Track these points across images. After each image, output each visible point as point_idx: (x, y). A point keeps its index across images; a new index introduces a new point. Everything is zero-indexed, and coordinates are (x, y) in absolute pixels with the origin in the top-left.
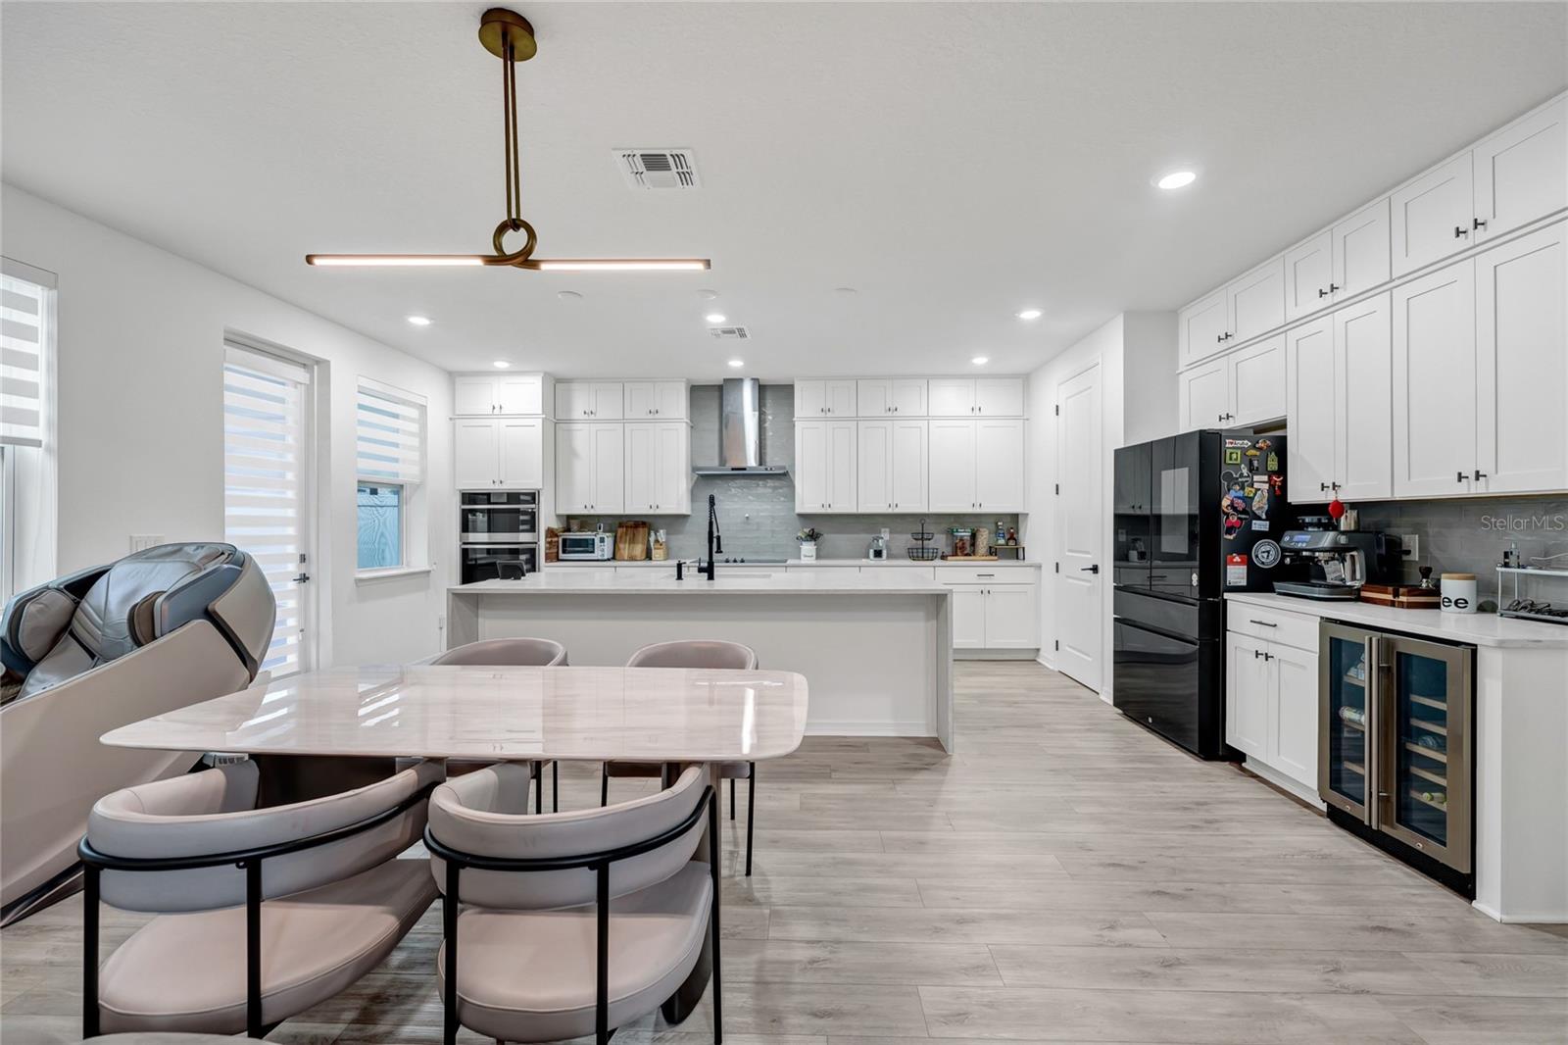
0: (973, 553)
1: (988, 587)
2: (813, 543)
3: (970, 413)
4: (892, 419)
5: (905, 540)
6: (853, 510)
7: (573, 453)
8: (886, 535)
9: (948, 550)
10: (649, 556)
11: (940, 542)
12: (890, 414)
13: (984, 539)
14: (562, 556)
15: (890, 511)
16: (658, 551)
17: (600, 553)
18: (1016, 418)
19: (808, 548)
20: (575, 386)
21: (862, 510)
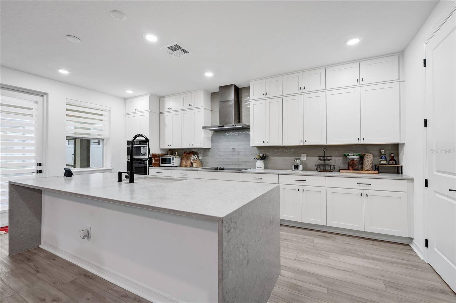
0: (362, 168)
1: (366, 192)
2: (262, 161)
3: (356, 83)
4: (303, 94)
5: (314, 161)
6: (280, 144)
7: (165, 125)
8: (304, 158)
9: (342, 166)
10: (191, 166)
11: (337, 161)
12: (301, 91)
13: (369, 160)
14: (161, 165)
15: (302, 144)
16: (195, 163)
17: (172, 164)
18: (394, 81)
19: (260, 164)
20: (166, 99)
21: (285, 144)
